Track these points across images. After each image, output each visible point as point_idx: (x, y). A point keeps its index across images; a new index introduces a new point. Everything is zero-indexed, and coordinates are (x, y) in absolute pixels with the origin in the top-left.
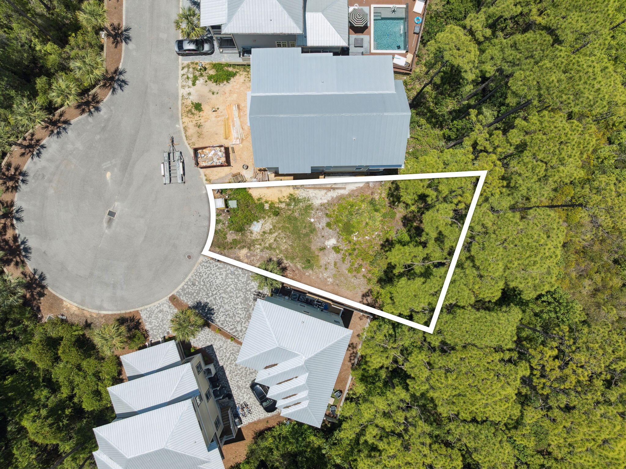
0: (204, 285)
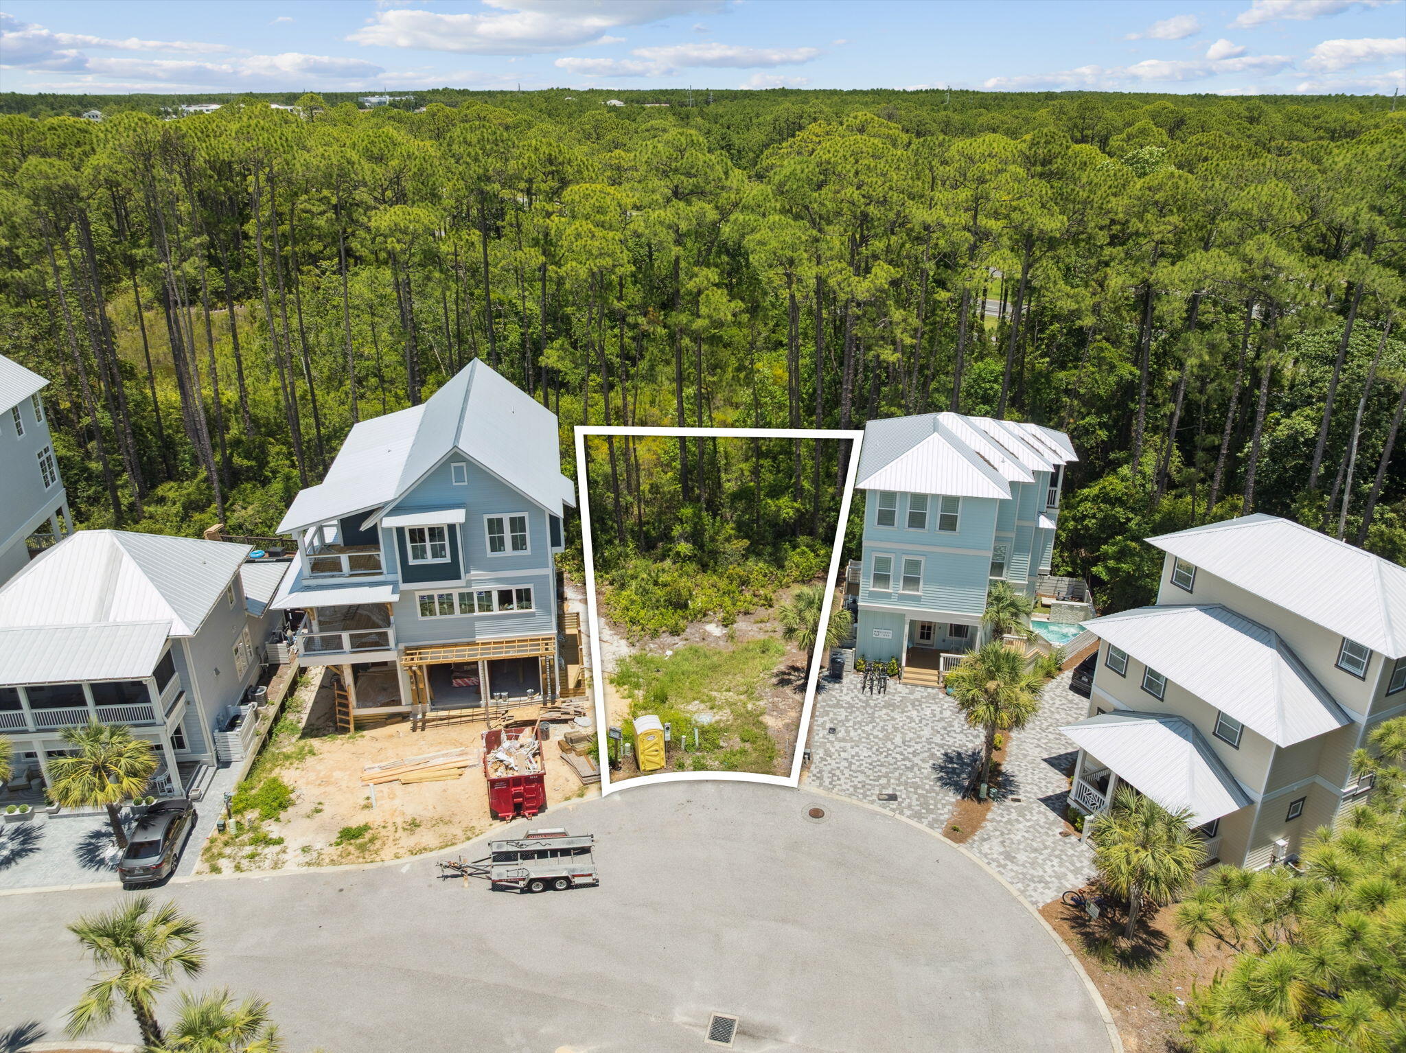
0: (886, 776)
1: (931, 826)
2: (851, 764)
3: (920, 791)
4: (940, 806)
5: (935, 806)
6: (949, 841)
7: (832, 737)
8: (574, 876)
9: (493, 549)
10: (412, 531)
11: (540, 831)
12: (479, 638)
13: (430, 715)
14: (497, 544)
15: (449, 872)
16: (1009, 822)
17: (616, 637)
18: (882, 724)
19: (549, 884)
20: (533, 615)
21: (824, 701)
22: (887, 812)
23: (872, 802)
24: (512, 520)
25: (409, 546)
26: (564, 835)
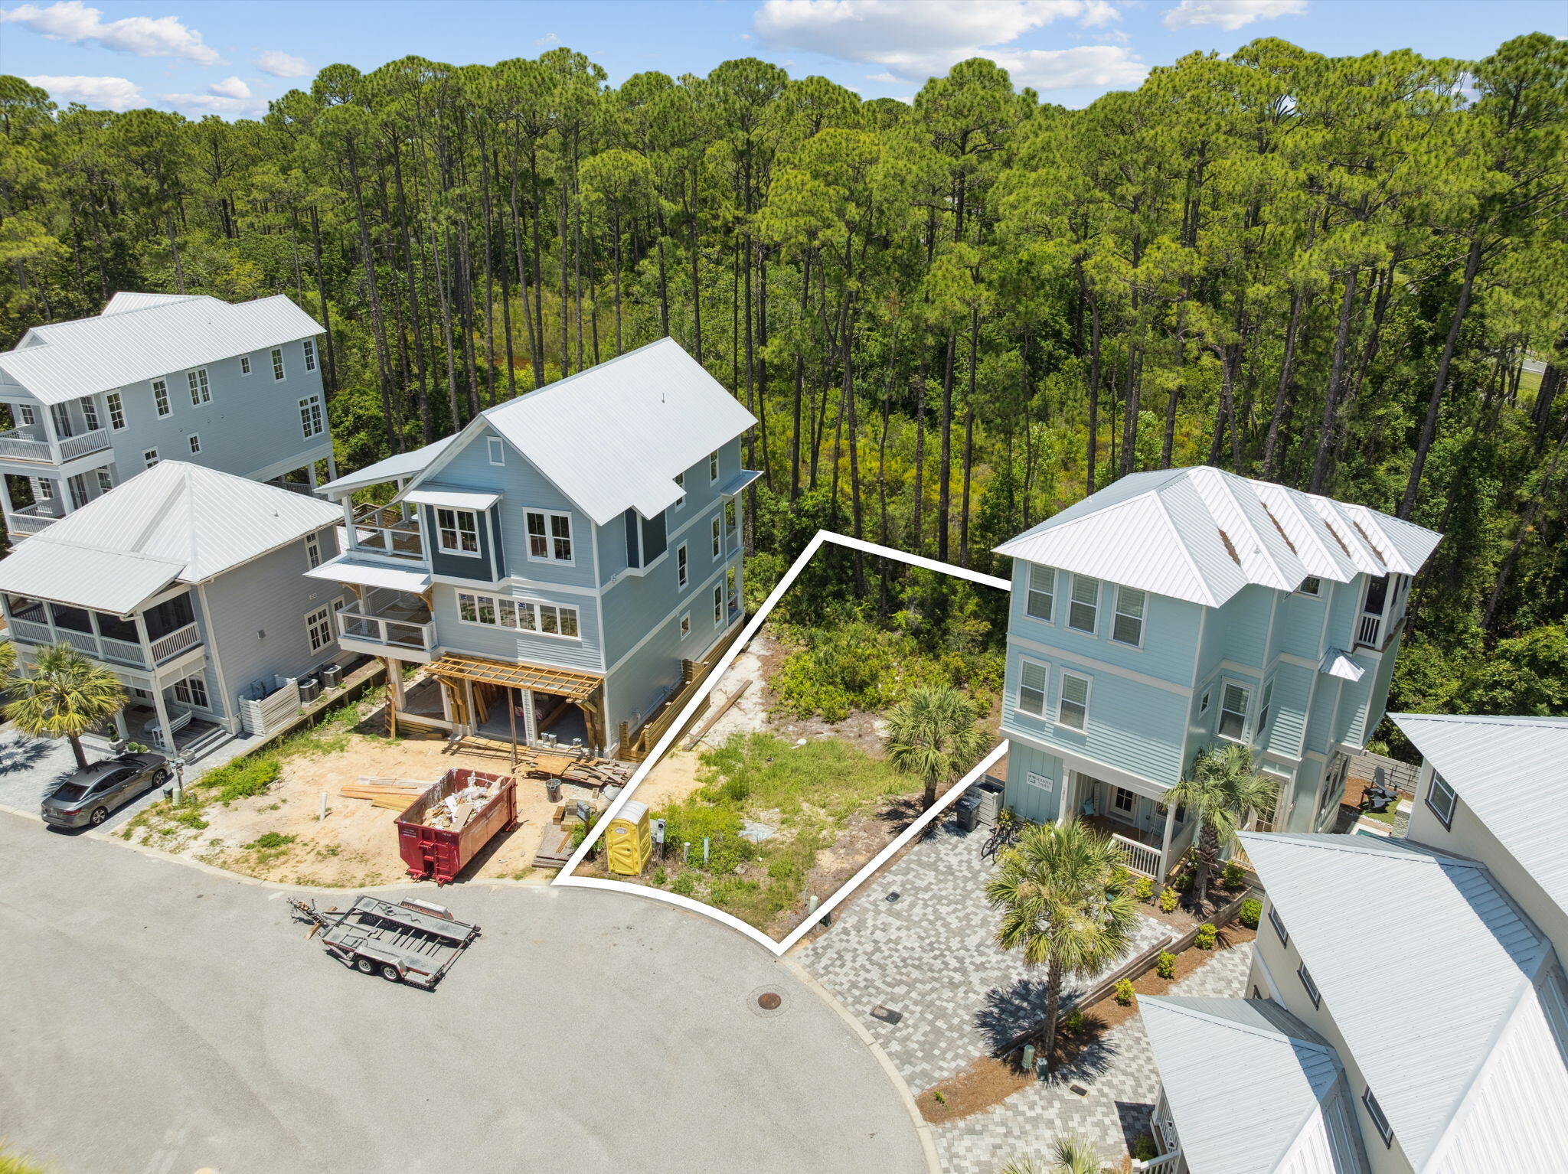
0: (912, 984)
1: (910, 1081)
2: (878, 949)
3: (940, 1023)
4: (949, 1055)
5: (944, 1052)
6: (916, 1113)
7: (884, 906)
8: (408, 969)
9: (535, 552)
10: (441, 512)
11: (418, 902)
12: (522, 660)
13: (470, 739)
14: (539, 547)
15: (299, 914)
16: (1035, 1121)
17: (759, 708)
18: (971, 909)
19: (377, 968)
20: (578, 645)
21: (918, 854)
22: (867, 1037)
23: (859, 1014)
24: (555, 519)
25: (439, 530)
26: (446, 916)
